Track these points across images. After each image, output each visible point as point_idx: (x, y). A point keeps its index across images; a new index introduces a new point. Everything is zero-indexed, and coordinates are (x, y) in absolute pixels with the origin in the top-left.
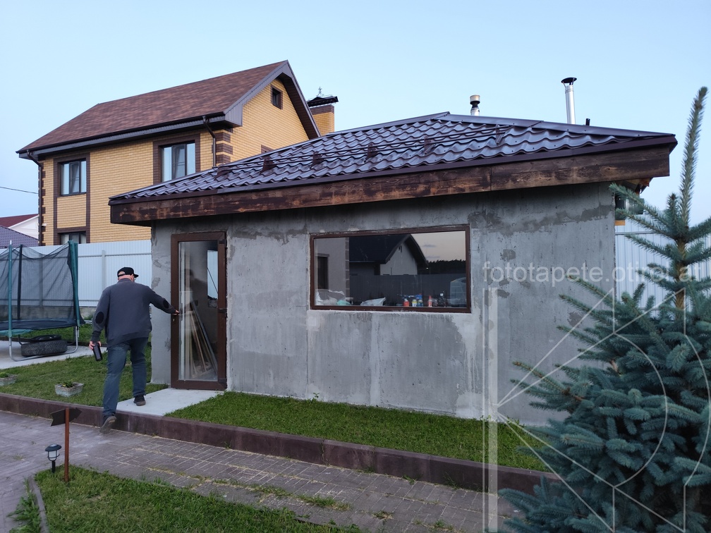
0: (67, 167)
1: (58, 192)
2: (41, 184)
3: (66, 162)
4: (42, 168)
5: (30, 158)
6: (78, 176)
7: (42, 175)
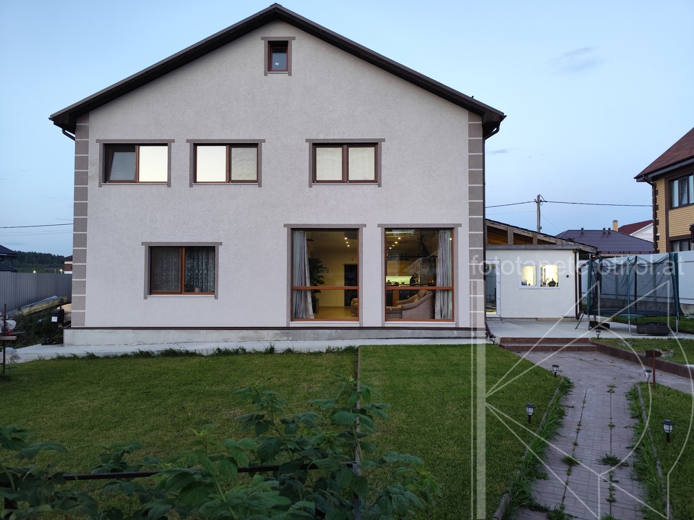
0: (676, 183)
1: (670, 206)
2: (655, 200)
3: (676, 179)
4: (656, 187)
5: (644, 180)
6: (686, 189)
7: (655, 193)
